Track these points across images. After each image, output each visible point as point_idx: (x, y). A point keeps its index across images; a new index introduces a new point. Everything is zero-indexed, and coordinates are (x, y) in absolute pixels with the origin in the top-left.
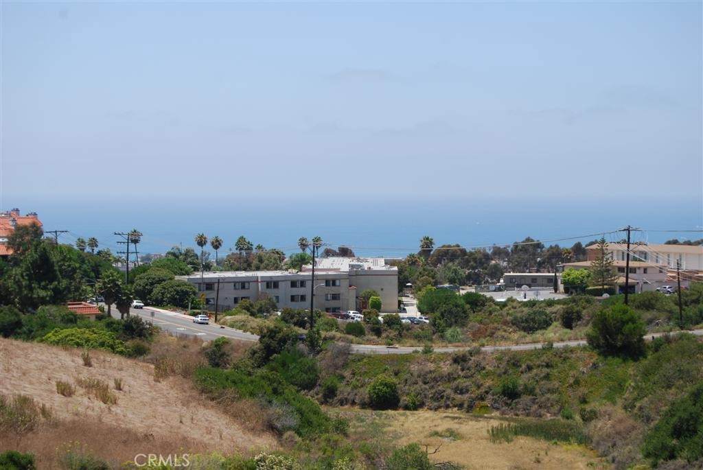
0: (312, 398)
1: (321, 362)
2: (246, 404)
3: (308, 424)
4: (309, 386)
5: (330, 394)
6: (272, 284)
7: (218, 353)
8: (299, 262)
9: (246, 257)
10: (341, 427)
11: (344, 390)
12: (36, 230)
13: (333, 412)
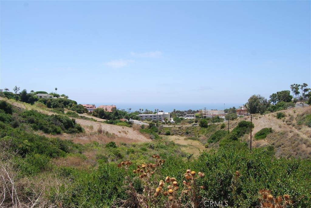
0: (157, 133)
1: (158, 128)
2: (147, 134)
3: (156, 137)
4: (157, 132)
5: (160, 133)
6: (151, 116)
7: (143, 127)
8: (155, 113)
9: (147, 112)
10: (161, 138)
11: (162, 132)
12: (115, 108)
13: (160, 136)
